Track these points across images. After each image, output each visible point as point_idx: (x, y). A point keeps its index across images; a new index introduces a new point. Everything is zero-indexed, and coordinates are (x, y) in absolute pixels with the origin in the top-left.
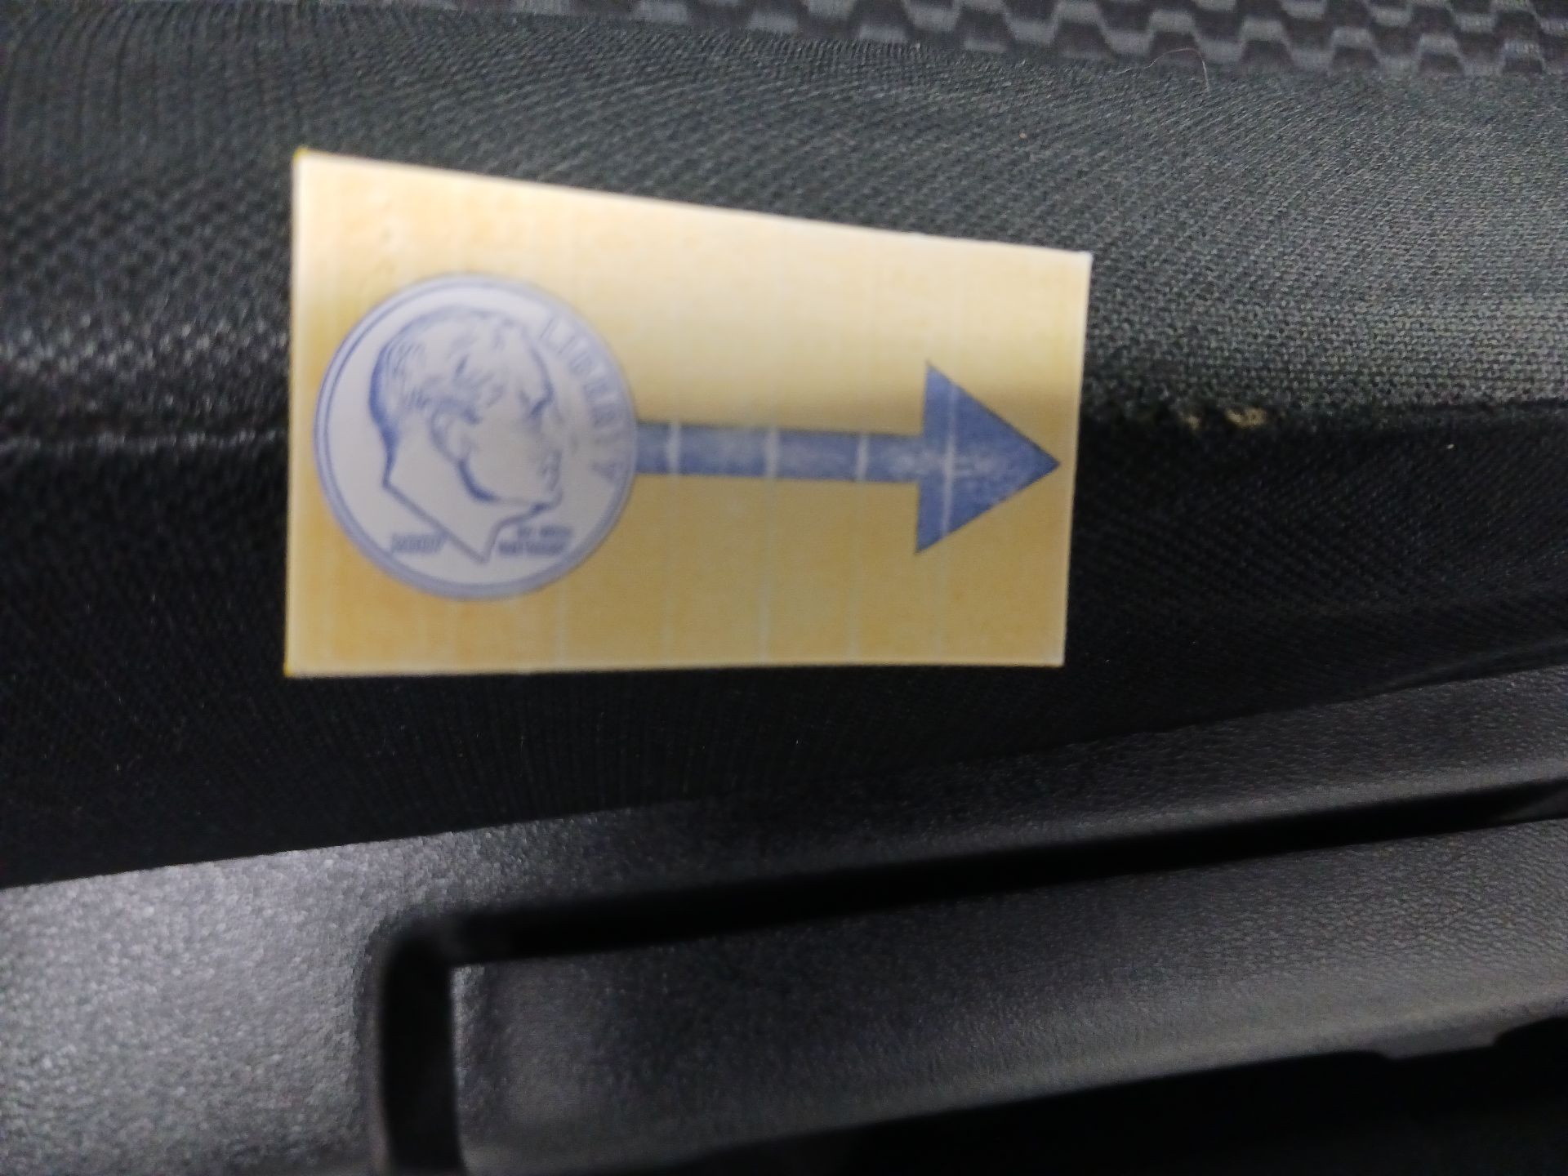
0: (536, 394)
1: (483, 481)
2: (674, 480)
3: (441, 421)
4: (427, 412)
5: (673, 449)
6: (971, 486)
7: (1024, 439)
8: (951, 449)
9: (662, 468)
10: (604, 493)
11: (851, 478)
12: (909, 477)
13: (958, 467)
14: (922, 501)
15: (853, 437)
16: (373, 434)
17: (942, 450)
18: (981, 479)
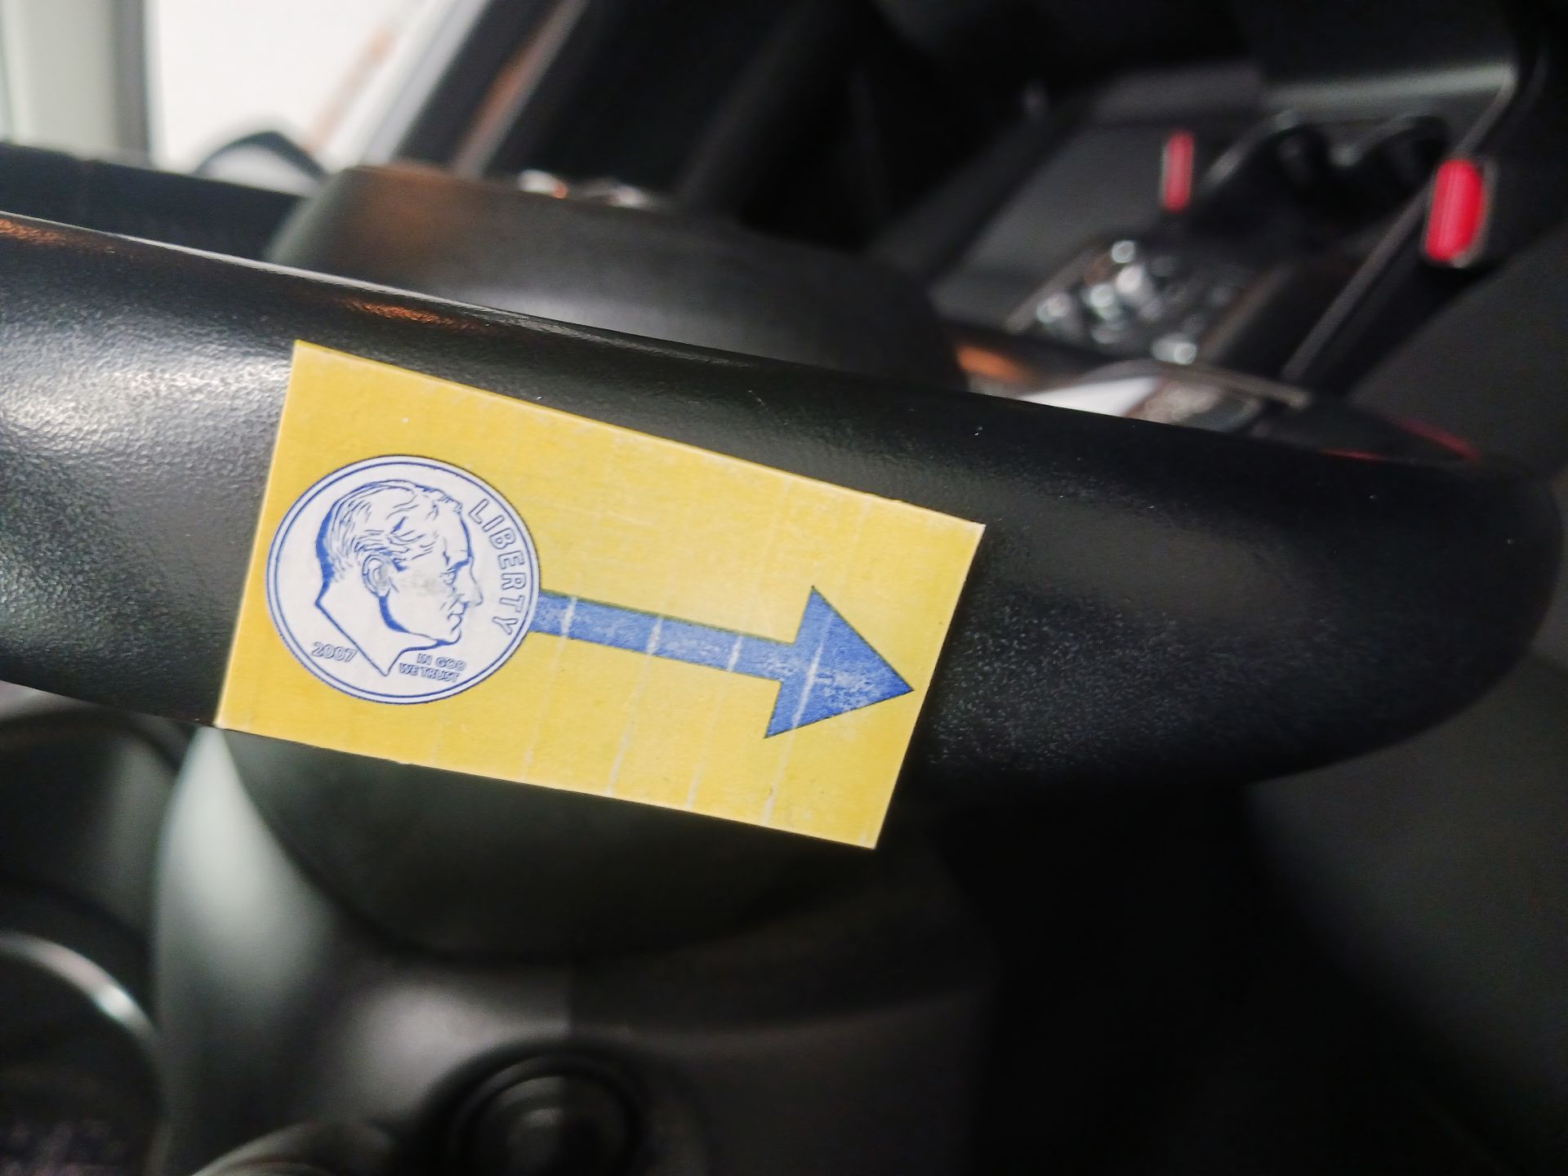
0: (458, 556)
1: (396, 616)
2: (562, 642)
3: (373, 565)
4: (363, 556)
5: (568, 616)
6: (828, 692)
7: (885, 663)
8: (817, 659)
9: (555, 632)
10: (500, 641)
11: (723, 667)
12: (773, 676)
13: (820, 676)
14: (780, 695)
15: (732, 634)
16: (316, 565)
17: (809, 661)
18: (838, 689)
